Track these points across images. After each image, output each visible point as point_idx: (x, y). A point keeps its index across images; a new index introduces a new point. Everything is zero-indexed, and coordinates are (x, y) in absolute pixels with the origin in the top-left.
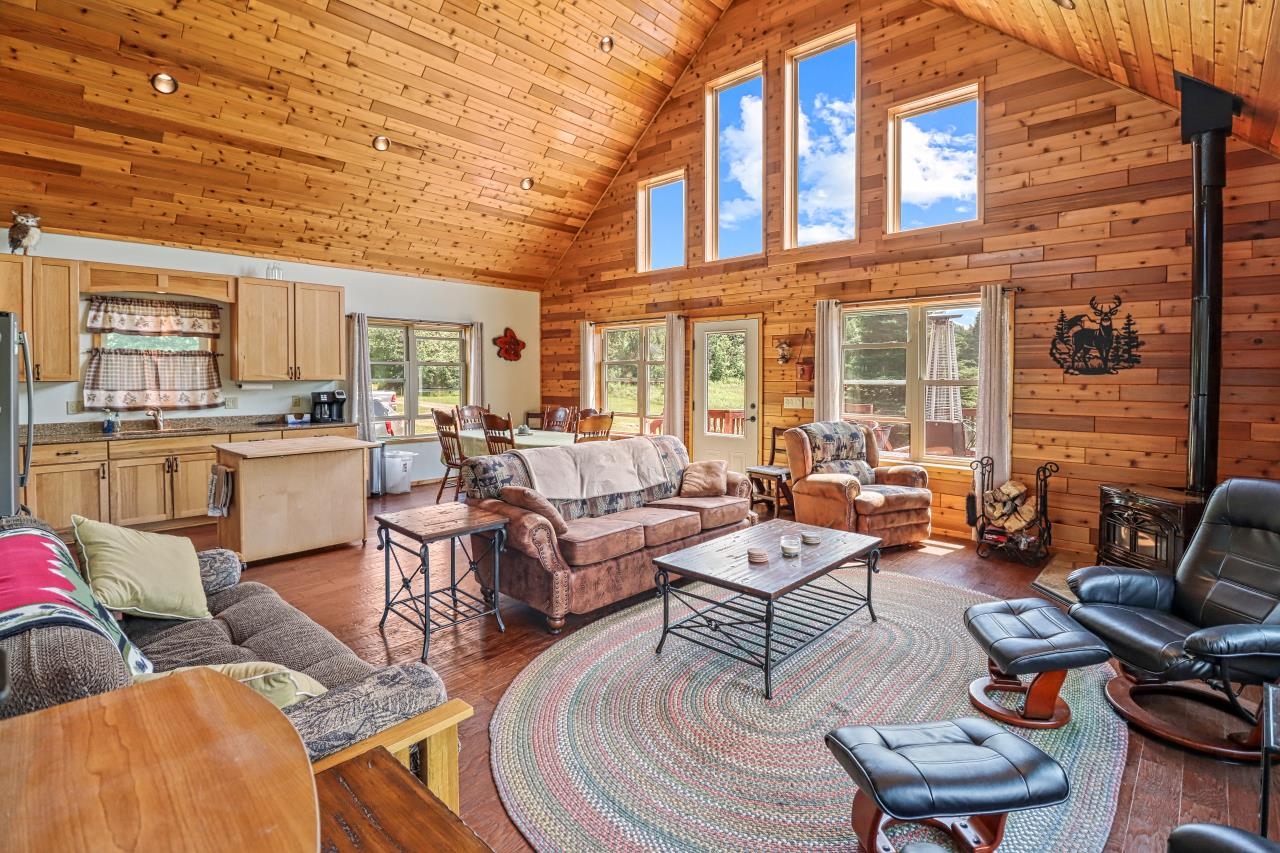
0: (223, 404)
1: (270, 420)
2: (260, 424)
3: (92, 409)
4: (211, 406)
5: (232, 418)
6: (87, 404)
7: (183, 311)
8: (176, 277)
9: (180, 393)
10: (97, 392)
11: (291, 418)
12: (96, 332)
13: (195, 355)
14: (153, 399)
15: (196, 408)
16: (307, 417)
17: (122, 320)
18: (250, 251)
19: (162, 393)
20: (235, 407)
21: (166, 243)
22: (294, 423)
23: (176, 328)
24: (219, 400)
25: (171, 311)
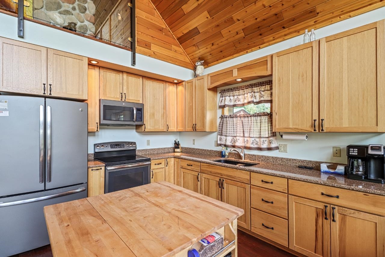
0: (277, 148)
1: (310, 165)
2: (300, 167)
3: (220, 145)
4: (269, 149)
5: (282, 159)
6: (219, 142)
7: (256, 89)
8: (241, 68)
9: (253, 139)
10: (222, 137)
11: (324, 167)
12: (223, 107)
13: (260, 116)
14: (240, 142)
15: (260, 149)
16: (341, 169)
17: (230, 100)
18: (295, 32)
19: (246, 139)
20: (285, 151)
21: (248, 51)
22: (326, 173)
23: (250, 100)
24: (273, 145)
25: (250, 90)
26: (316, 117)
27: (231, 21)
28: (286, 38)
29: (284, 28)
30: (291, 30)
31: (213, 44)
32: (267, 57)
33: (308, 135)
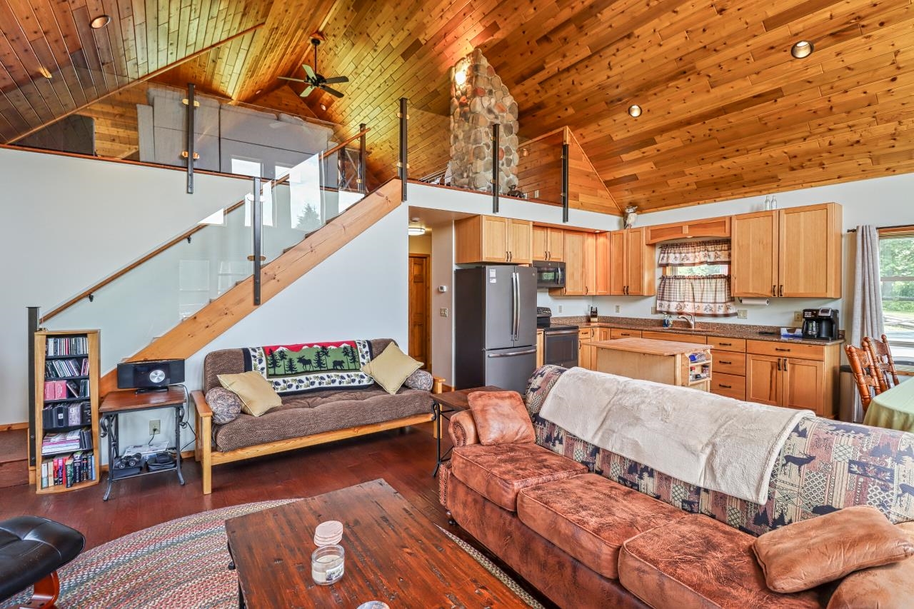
0: (736, 314)
1: (771, 331)
2: (761, 333)
3: (661, 312)
4: (726, 315)
5: (741, 326)
6: (658, 309)
7: (710, 248)
8: (694, 225)
9: (707, 304)
10: (663, 302)
11: (784, 331)
12: (664, 266)
13: (716, 278)
14: (689, 308)
15: (715, 316)
16: (799, 332)
17: (676, 257)
19: (696, 304)
20: (745, 317)
21: (701, 202)
22: (785, 336)
23: (703, 260)
24: (731, 311)
25: (702, 248)
26: (775, 283)
27: (682, 174)
28: (746, 195)
29: (744, 186)
30: (752, 189)
31: (654, 192)
32: (724, 217)
33: (770, 300)
